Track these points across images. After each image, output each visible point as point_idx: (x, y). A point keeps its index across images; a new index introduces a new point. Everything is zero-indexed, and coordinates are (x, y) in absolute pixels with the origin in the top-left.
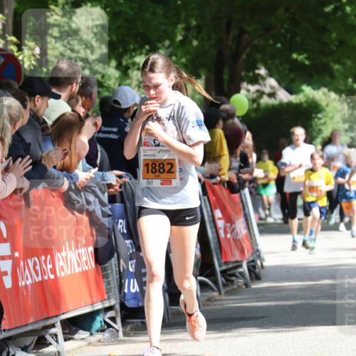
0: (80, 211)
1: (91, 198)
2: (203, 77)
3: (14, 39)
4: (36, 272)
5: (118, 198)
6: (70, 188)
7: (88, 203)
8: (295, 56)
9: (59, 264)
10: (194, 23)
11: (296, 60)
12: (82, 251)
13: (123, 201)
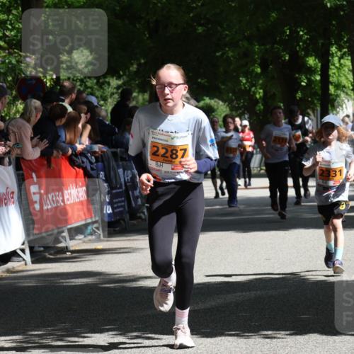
0: (79, 167)
2: (148, 92)
5: (100, 160)
6: (72, 154)
7: (83, 162)
8: (199, 80)
10: (142, 61)
11: (200, 83)
13: (103, 162)
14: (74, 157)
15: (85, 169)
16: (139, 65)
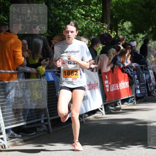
0: (126, 73)
1: (128, 70)
3: (110, 31)
4: (115, 88)
5: (135, 70)
6: (123, 67)
7: (128, 71)
9: (120, 86)
12: (126, 83)
13: (136, 71)
14: (123, 69)
15: (128, 74)
16: (153, 28)
